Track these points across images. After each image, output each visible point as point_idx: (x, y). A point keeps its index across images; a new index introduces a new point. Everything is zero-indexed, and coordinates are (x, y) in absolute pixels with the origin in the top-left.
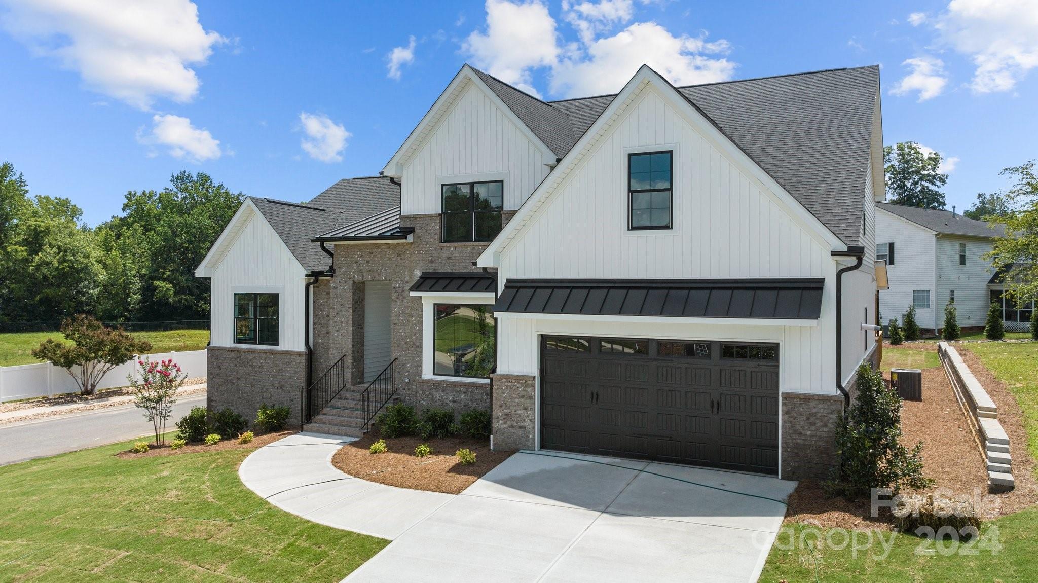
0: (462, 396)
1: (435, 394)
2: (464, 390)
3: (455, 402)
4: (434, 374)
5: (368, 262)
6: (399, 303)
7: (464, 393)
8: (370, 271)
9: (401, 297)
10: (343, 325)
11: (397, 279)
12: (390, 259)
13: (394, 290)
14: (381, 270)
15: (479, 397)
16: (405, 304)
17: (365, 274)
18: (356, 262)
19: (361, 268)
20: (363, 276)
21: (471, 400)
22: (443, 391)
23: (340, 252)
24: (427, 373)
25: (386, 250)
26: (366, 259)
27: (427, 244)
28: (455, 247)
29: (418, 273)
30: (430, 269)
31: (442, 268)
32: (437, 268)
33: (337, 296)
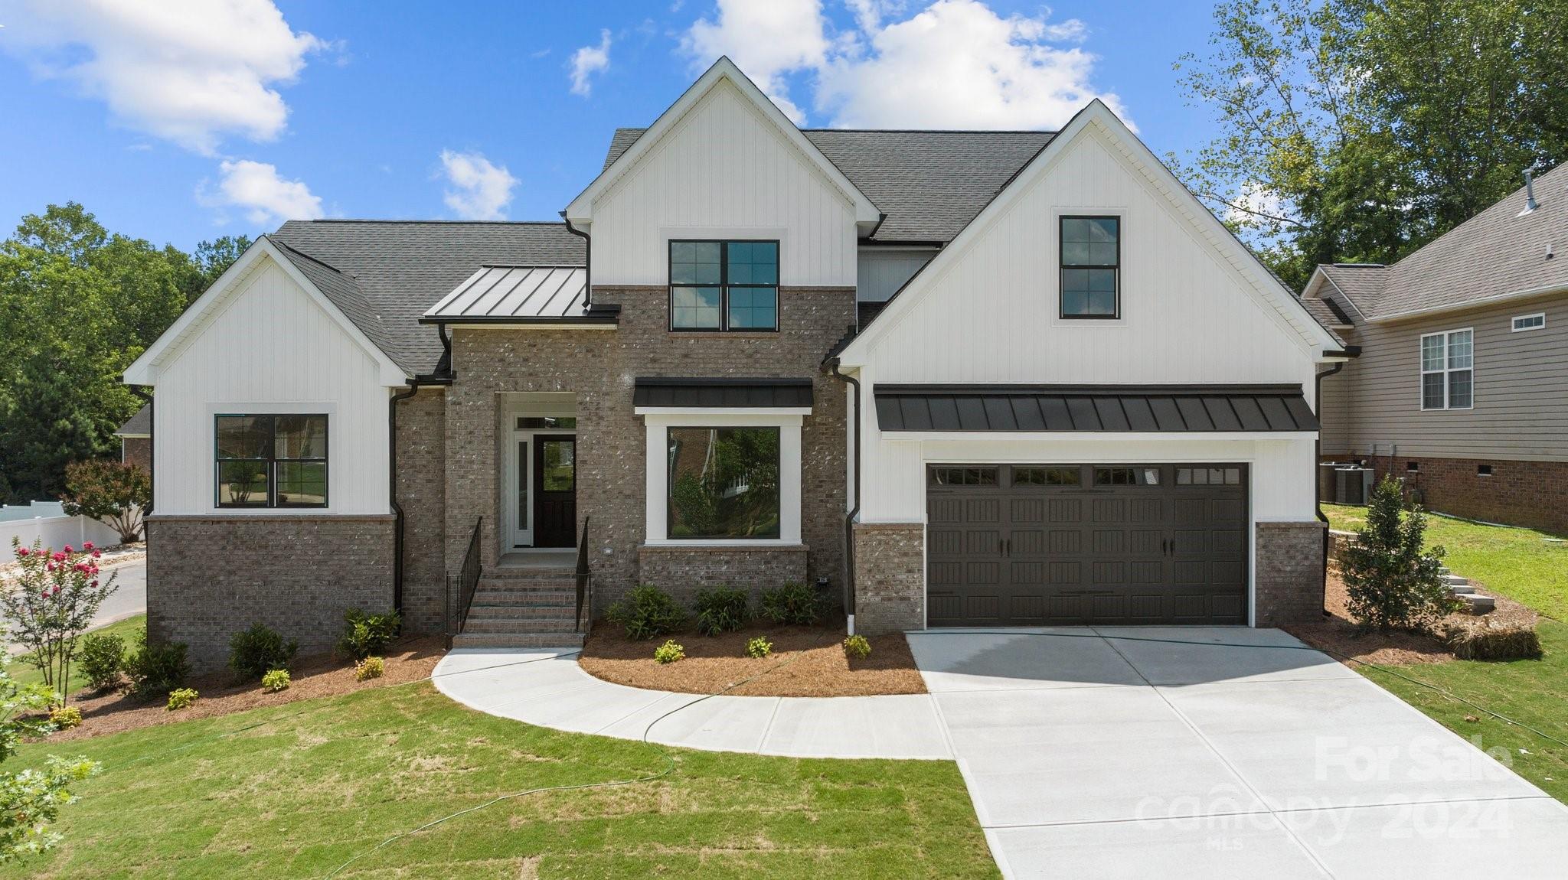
1: (672, 568)
3: (710, 578)
4: (669, 537)
5: (526, 360)
6: (590, 428)
8: (531, 375)
9: (594, 418)
10: (475, 466)
11: (585, 389)
12: (570, 355)
13: (581, 407)
14: (554, 373)
16: (604, 429)
17: (520, 381)
18: (502, 360)
19: (511, 370)
20: (517, 383)
22: (688, 563)
23: (468, 343)
24: (655, 534)
26: (524, 355)
27: (645, 332)
28: (697, 339)
29: (628, 379)
30: (651, 372)
31: (672, 370)
32: (663, 371)
33: (460, 418)
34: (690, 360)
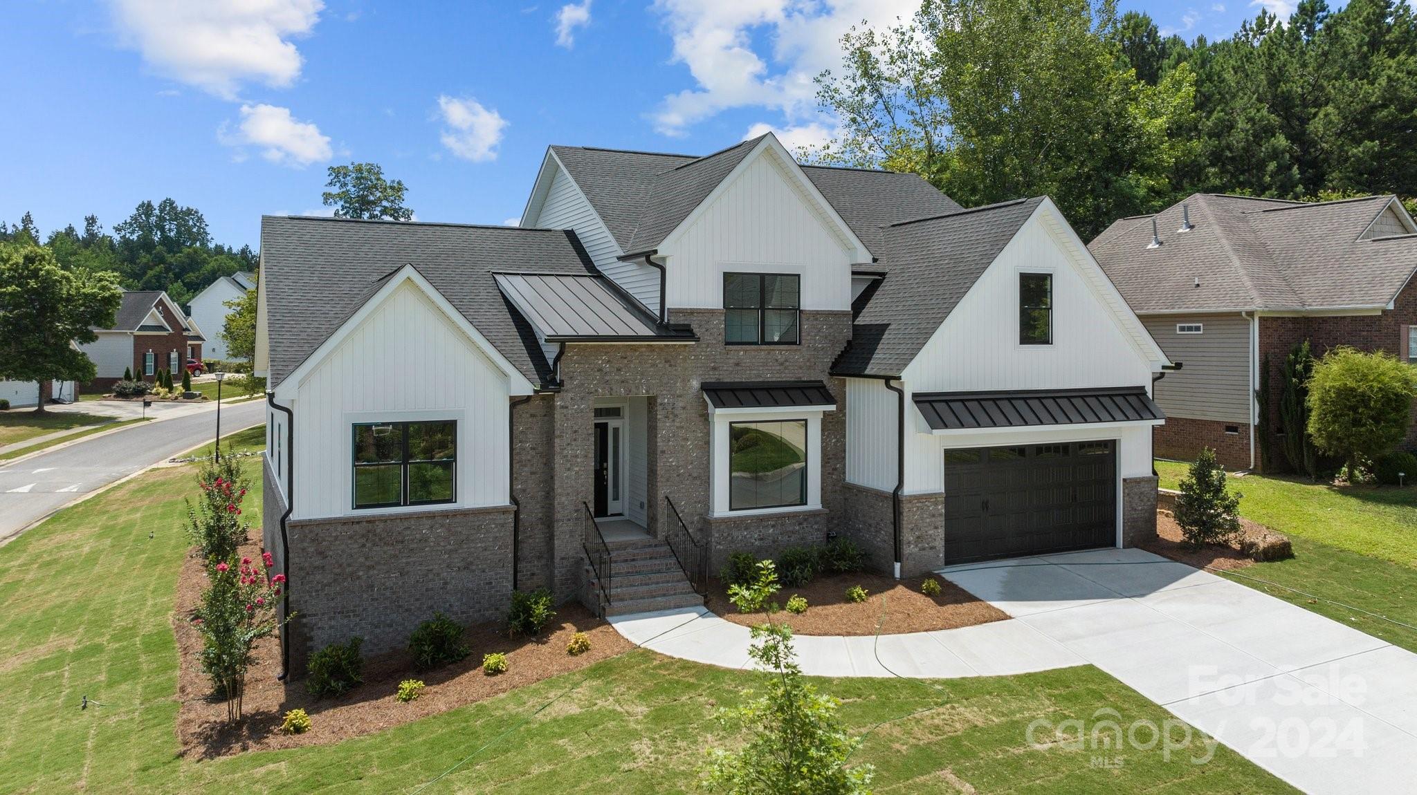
0: (771, 531)
1: (735, 533)
2: (773, 523)
3: (762, 539)
4: (731, 509)
5: (619, 370)
6: (668, 424)
7: (773, 526)
8: (623, 382)
9: (671, 416)
10: (579, 460)
11: (664, 392)
12: (653, 365)
13: (661, 407)
14: (641, 380)
15: (791, 529)
16: (678, 424)
17: (614, 388)
18: (600, 370)
19: (607, 378)
20: (612, 389)
21: (781, 534)
22: (746, 529)
23: (573, 356)
24: (721, 507)
25: (647, 354)
26: (617, 366)
27: (708, 347)
28: (746, 351)
29: (695, 384)
30: (712, 378)
31: (728, 376)
32: (721, 377)
33: (567, 419)
34: (739, 368)
